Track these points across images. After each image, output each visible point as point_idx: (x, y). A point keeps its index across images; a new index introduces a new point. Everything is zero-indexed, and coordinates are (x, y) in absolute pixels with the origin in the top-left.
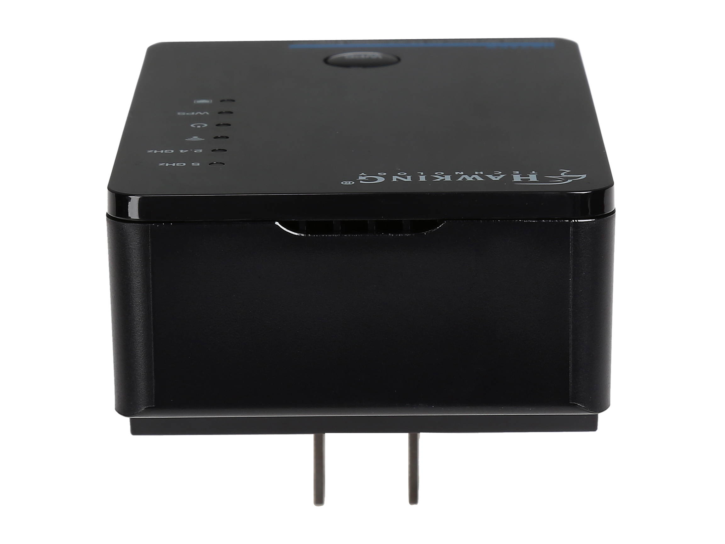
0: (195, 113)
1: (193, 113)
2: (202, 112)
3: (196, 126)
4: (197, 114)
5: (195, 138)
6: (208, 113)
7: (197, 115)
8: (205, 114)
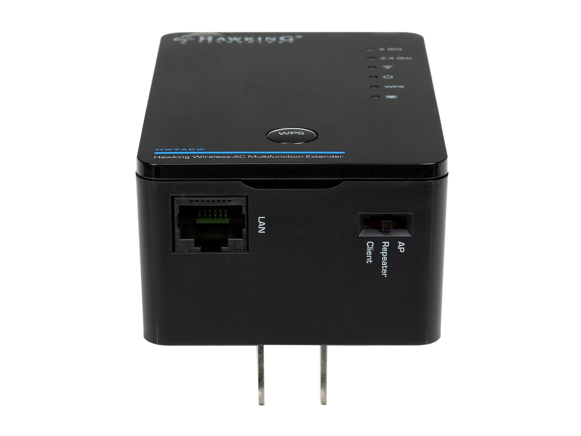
0: (393, 87)
1: (395, 87)
2: (389, 87)
3: (390, 77)
4: (392, 87)
5: (388, 67)
6: (385, 86)
7: (392, 85)
8: (387, 86)
